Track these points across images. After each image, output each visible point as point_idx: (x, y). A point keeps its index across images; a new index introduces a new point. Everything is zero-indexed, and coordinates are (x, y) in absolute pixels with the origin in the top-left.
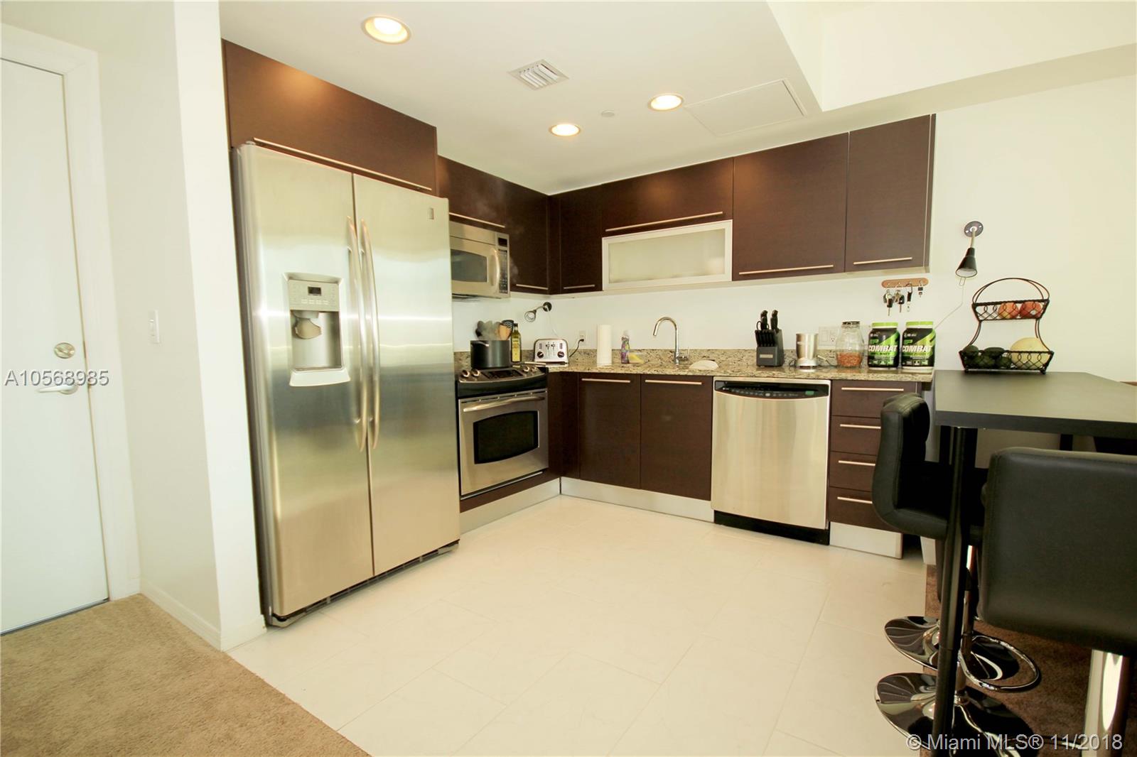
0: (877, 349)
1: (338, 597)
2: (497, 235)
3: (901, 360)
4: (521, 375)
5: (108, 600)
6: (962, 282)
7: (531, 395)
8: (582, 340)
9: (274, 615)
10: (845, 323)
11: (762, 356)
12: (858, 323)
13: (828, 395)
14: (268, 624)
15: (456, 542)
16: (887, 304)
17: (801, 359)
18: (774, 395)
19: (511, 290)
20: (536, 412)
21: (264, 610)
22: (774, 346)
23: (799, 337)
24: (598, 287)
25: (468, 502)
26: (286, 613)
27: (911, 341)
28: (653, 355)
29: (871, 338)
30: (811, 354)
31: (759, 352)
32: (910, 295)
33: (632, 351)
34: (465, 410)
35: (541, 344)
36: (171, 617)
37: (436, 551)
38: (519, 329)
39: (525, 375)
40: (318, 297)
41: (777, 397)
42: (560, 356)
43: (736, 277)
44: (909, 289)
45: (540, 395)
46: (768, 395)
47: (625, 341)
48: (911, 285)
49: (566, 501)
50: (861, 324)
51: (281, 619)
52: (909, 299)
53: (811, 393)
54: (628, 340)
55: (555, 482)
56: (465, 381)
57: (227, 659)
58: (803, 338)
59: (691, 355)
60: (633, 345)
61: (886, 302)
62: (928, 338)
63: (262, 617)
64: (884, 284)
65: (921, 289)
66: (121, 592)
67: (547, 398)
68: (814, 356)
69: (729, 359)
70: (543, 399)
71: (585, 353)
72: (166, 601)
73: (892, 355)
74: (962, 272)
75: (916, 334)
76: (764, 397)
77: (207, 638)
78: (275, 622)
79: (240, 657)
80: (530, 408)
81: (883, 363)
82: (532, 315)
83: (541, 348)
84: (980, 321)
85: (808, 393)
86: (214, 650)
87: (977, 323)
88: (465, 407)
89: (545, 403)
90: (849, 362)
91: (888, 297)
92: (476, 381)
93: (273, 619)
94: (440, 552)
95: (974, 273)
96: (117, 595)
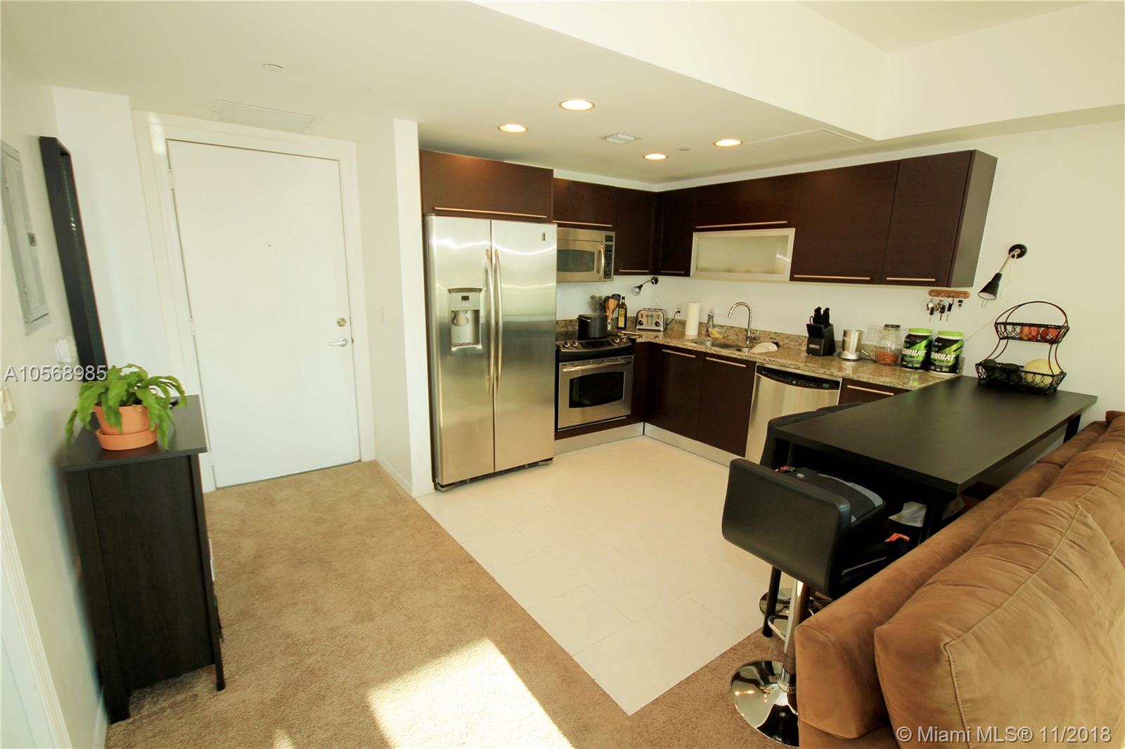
0: (908, 352)
1: (474, 480)
2: (604, 233)
3: (927, 364)
4: (611, 345)
5: (360, 461)
6: (985, 303)
7: (620, 360)
8: (679, 312)
9: (439, 484)
10: (886, 326)
11: (811, 346)
12: (898, 326)
13: (838, 389)
14: (436, 488)
15: (551, 459)
16: (929, 311)
17: (846, 352)
18: (799, 383)
19: (614, 274)
20: (623, 373)
21: (434, 480)
22: (822, 338)
23: (845, 334)
24: (687, 274)
25: (560, 434)
26: (445, 484)
27: (937, 349)
28: (732, 331)
29: (906, 342)
30: (854, 349)
31: (809, 342)
32: (950, 306)
33: (714, 326)
34: (565, 370)
35: (642, 315)
36: (390, 476)
37: (537, 462)
38: (626, 302)
39: (616, 345)
40: (467, 301)
41: (801, 386)
42: (657, 325)
43: (792, 279)
44: (950, 300)
45: (627, 360)
46: (794, 382)
47: (710, 317)
48: (953, 297)
49: (646, 441)
50: (901, 327)
51: (442, 487)
52: (949, 309)
53: (827, 386)
54: (712, 317)
55: (640, 425)
56: (566, 350)
57: (414, 502)
58: (848, 335)
59: (761, 335)
60: (717, 321)
61: (928, 309)
62: (955, 347)
63: (432, 484)
64: (931, 293)
65: (960, 301)
66: (366, 458)
67: (632, 363)
68: (857, 350)
69: (792, 343)
70: (629, 363)
71: (680, 323)
72: (387, 466)
73: (921, 359)
74: (985, 295)
75: (943, 344)
76: (791, 384)
77: (407, 490)
78: (439, 487)
79: (421, 502)
80: (618, 370)
81: (910, 365)
82: (638, 290)
83: (642, 317)
84: (1001, 339)
85: (824, 385)
86: (409, 495)
87: (998, 339)
88: (565, 368)
89: (631, 367)
90: (883, 360)
91: (931, 305)
92: (574, 350)
93: (438, 487)
94: (540, 463)
95: (994, 298)
96: (364, 460)
